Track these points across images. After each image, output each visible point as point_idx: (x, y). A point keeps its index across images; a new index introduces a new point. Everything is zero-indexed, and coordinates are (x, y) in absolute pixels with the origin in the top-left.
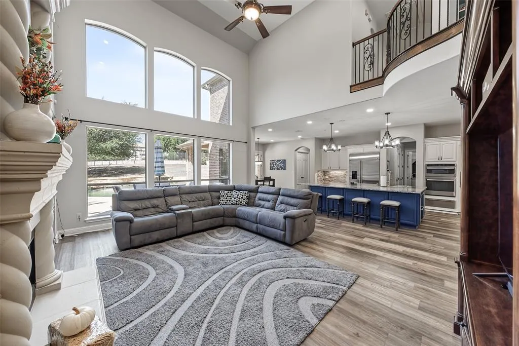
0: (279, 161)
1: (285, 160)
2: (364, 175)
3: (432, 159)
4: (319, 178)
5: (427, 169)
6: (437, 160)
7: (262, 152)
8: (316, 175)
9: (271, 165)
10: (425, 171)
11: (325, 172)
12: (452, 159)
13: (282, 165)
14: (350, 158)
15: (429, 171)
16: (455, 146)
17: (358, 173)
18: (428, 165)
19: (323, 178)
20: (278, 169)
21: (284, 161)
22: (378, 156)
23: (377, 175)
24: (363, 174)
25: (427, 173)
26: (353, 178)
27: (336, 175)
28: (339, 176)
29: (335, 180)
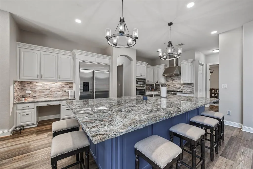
5: (137, 81)
6: (140, 76)
12: (145, 75)
16: (145, 68)
17: (91, 85)
18: (137, 79)
25: (137, 84)
27: (48, 88)
28: (52, 89)
29: (45, 95)
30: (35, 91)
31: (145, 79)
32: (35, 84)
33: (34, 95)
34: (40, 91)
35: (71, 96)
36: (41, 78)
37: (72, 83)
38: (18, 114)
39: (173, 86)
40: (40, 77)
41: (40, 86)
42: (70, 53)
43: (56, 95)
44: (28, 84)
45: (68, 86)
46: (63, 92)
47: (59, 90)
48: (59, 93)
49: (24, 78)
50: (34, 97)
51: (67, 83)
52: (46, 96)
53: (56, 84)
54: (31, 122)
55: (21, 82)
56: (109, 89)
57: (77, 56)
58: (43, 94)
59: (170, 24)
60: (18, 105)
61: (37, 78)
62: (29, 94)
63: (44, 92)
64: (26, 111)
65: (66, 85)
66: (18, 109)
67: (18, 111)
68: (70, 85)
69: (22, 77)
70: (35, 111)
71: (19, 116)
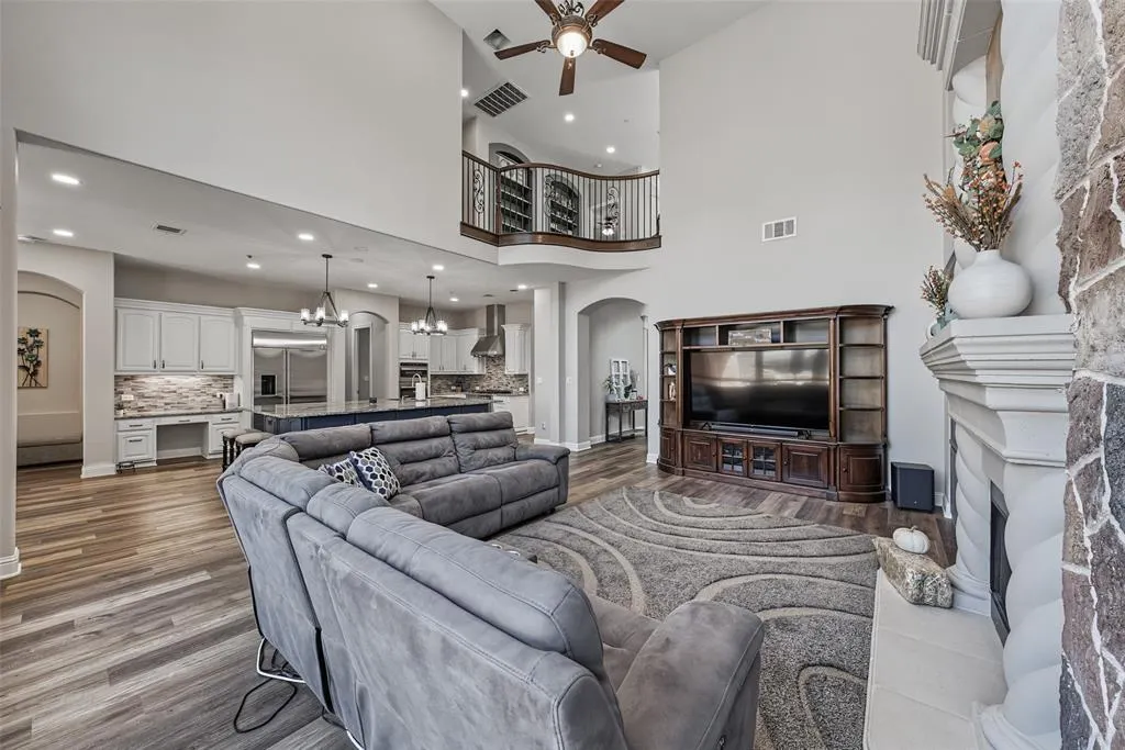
5: (402, 371)
10: (398, 374)
17: (279, 380)
18: (402, 364)
22: (324, 342)
25: (401, 376)
26: (263, 392)
27: (173, 388)
29: (166, 404)
30: (142, 396)
31: (426, 365)
32: (143, 380)
33: (141, 404)
34: (154, 394)
35: (230, 404)
36: (160, 367)
37: (232, 377)
38: (120, 439)
40: (159, 364)
41: (153, 384)
42: (229, 312)
43: (190, 404)
44: (126, 380)
45: (220, 384)
46: (210, 398)
47: (200, 392)
48: (199, 399)
49: (125, 368)
50: (140, 409)
51: (219, 376)
52: (169, 407)
53: (193, 379)
54: (146, 457)
56: (326, 389)
57: (246, 319)
58: (160, 403)
60: (121, 422)
61: (152, 368)
62: (129, 402)
63: (163, 398)
64: (136, 434)
65: (216, 381)
66: (121, 429)
67: (120, 434)
68: (226, 380)
69: (121, 366)
70: (153, 433)
71: (122, 442)
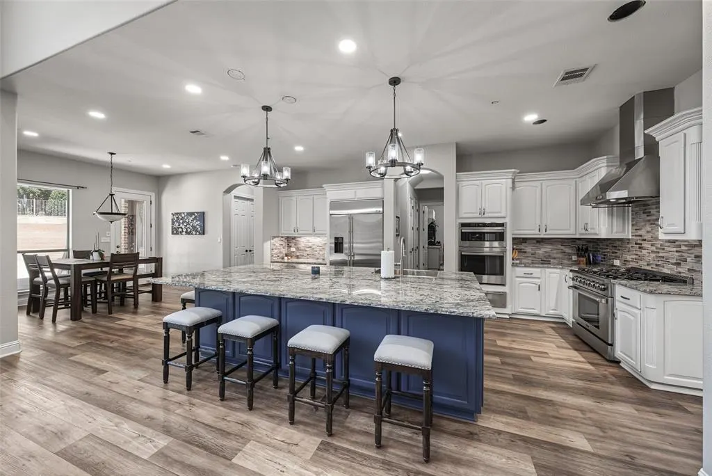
0: (191, 214)
1: (204, 213)
2: (357, 243)
3: (470, 213)
4: (275, 251)
5: (462, 232)
6: (478, 215)
7: (153, 195)
8: (267, 245)
9: (173, 223)
10: (458, 237)
11: (290, 240)
12: (500, 212)
13: (196, 223)
14: (332, 212)
15: (465, 237)
16: (504, 187)
17: (346, 240)
18: (463, 225)
19: (284, 251)
20: (188, 233)
21: (202, 216)
23: (379, 242)
24: (354, 241)
25: (462, 240)
26: (336, 251)
28: (314, 247)
31: (502, 225)
39: (654, 248)
40: (296, 231)
49: (287, 232)
55: (288, 237)
57: (327, 194)
58: (305, 254)
59: (395, 81)
63: (306, 251)
